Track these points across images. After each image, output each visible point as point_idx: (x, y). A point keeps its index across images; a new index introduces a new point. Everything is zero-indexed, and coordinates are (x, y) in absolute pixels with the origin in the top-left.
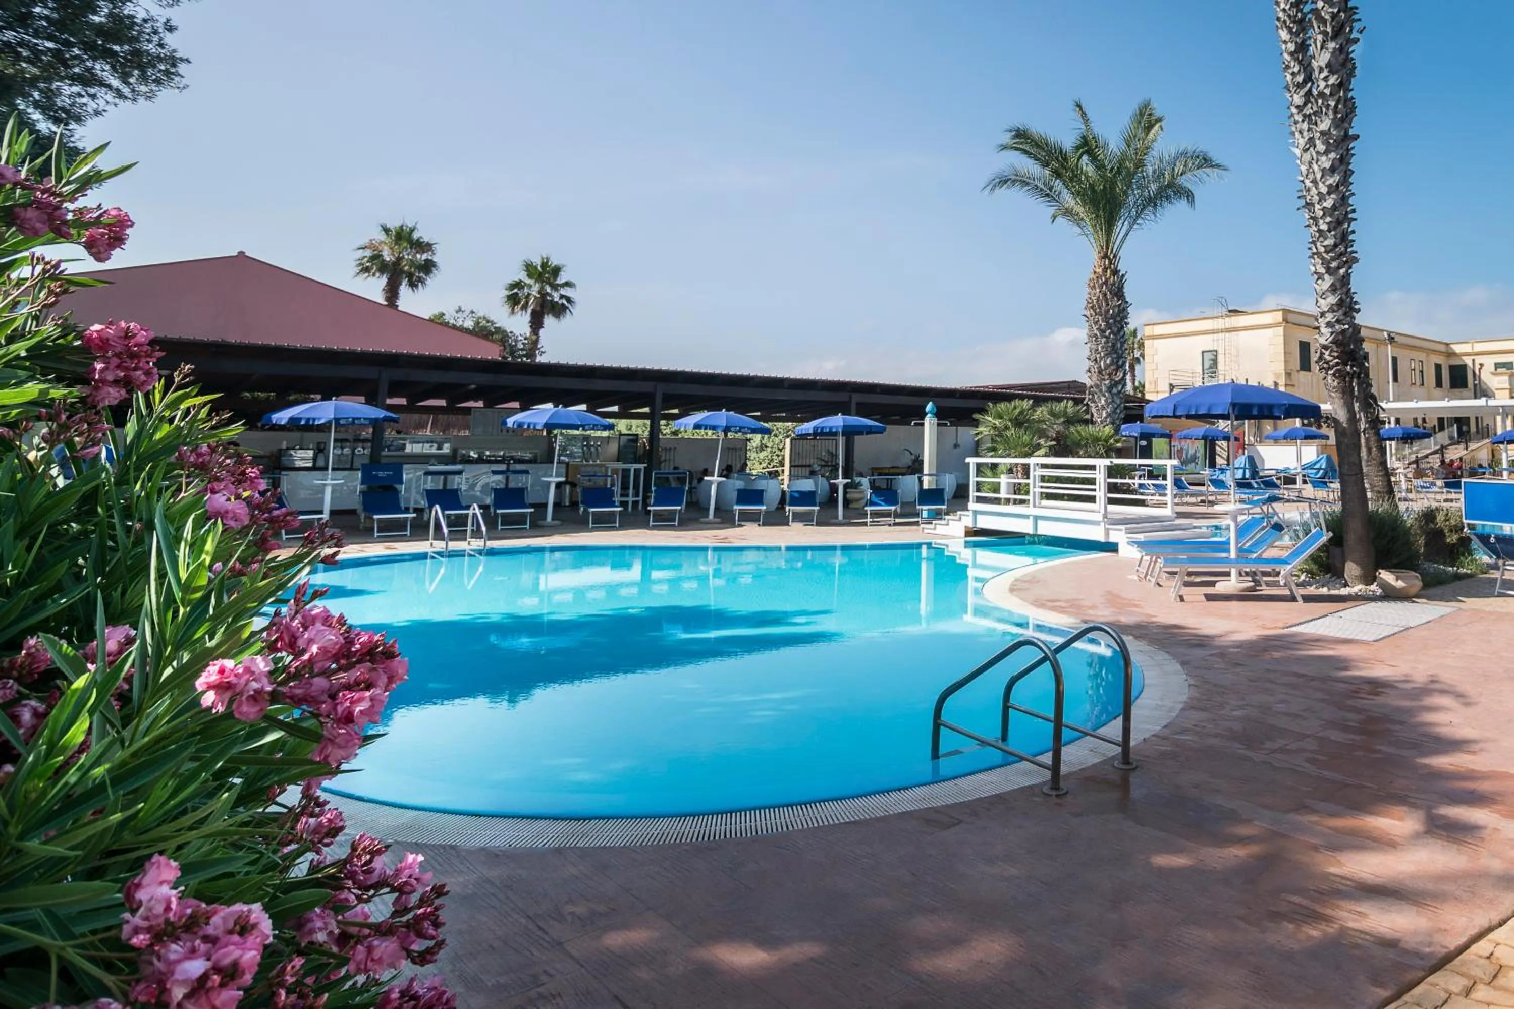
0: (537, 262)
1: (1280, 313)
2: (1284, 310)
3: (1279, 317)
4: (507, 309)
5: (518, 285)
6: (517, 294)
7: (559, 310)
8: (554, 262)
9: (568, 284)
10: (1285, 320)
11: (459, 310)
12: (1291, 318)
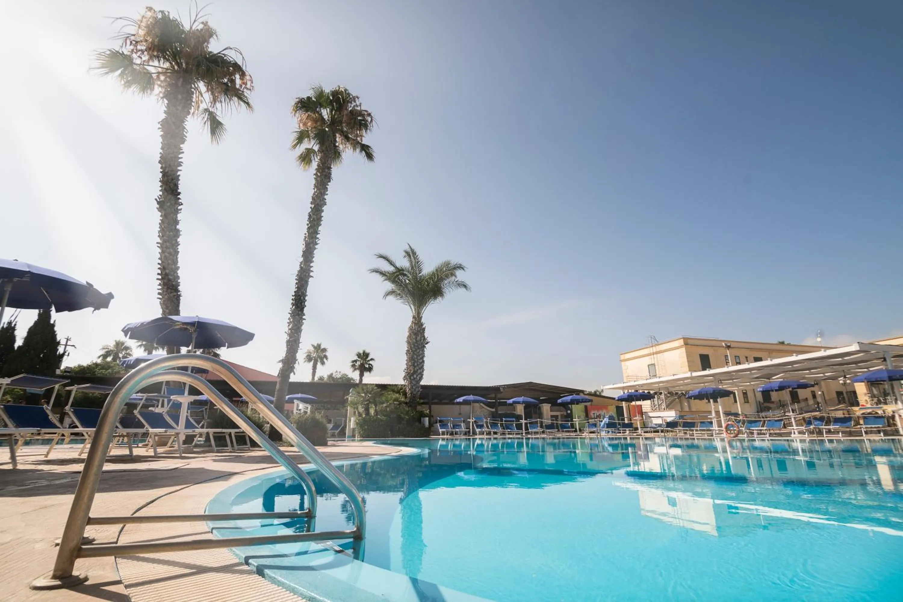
0: (361, 352)
1: (682, 341)
2: (684, 338)
3: (681, 342)
4: (352, 369)
5: (355, 361)
6: (355, 364)
7: (370, 369)
8: (367, 351)
9: (372, 359)
10: (686, 344)
11: (337, 372)
12: (690, 342)
